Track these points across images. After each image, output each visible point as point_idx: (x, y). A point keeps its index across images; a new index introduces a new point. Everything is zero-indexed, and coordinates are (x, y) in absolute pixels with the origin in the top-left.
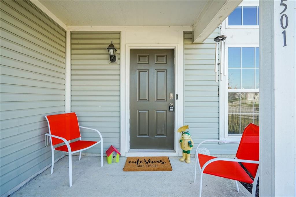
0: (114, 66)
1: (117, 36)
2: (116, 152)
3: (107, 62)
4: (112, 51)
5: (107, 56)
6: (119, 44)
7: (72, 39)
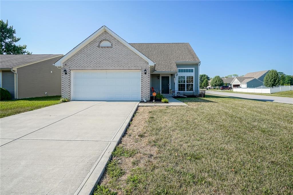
0: (159, 79)
1: (159, 75)
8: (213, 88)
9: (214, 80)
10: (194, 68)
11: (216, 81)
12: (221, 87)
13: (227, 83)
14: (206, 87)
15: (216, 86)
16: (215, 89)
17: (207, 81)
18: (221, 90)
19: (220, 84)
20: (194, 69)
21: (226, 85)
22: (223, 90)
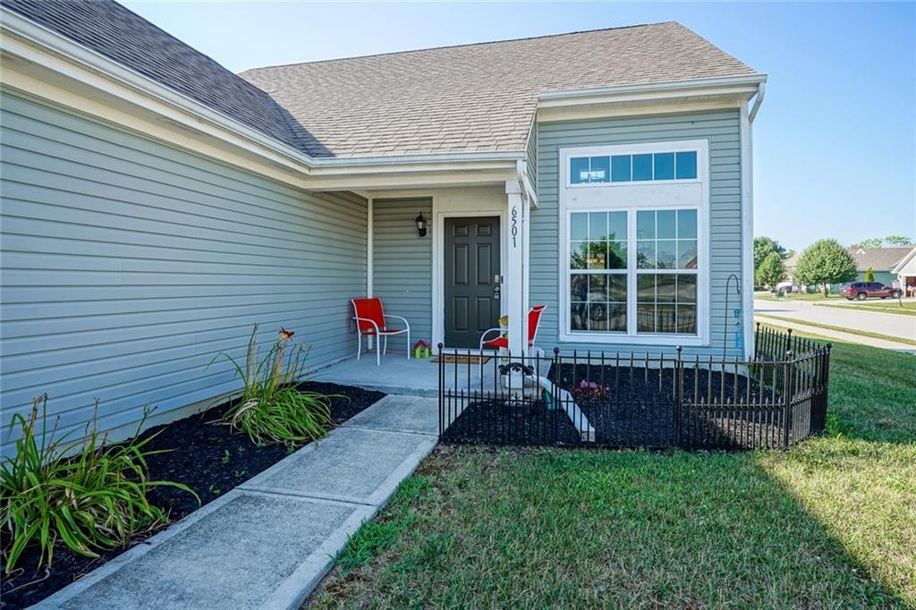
0: (423, 241)
1: (428, 203)
2: (425, 345)
3: (416, 236)
4: (421, 224)
5: (415, 229)
6: (431, 212)
7: (374, 208)
8: (804, 288)
9: (809, 255)
10: (705, 142)
11: (819, 260)
12: (845, 288)
13: (873, 269)
14: (773, 285)
15: (819, 280)
16: (813, 296)
17: (777, 263)
18: (845, 302)
19: (839, 272)
20: (701, 147)
21: (871, 277)
22: (855, 302)
